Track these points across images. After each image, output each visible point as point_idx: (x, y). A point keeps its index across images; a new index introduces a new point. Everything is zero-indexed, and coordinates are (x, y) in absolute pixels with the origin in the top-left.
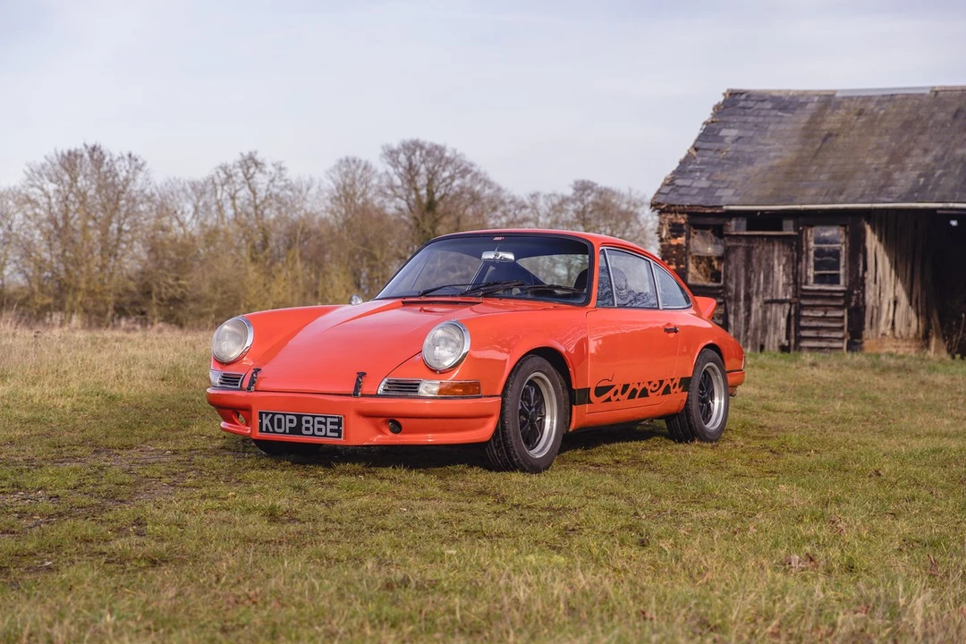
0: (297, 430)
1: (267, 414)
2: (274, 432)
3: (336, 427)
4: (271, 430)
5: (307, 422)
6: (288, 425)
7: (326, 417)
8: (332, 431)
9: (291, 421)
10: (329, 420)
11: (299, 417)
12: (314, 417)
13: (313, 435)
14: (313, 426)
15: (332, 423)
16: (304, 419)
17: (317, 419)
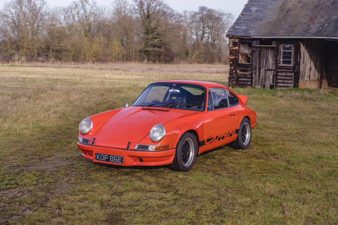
0: (108, 160)
1: (98, 154)
2: (101, 160)
3: (121, 160)
4: (99, 159)
5: (112, 158)
6: (105, 158)
7: (118, 157)
8: (120, 161)
9: (106, 157)
10: (119, 158)
11: (109, 156)
12: (114, 156)
13: (114, 162)
14: (113, 159)
15: (120, 159)
16: (110, 157)
17: (115, 157)
